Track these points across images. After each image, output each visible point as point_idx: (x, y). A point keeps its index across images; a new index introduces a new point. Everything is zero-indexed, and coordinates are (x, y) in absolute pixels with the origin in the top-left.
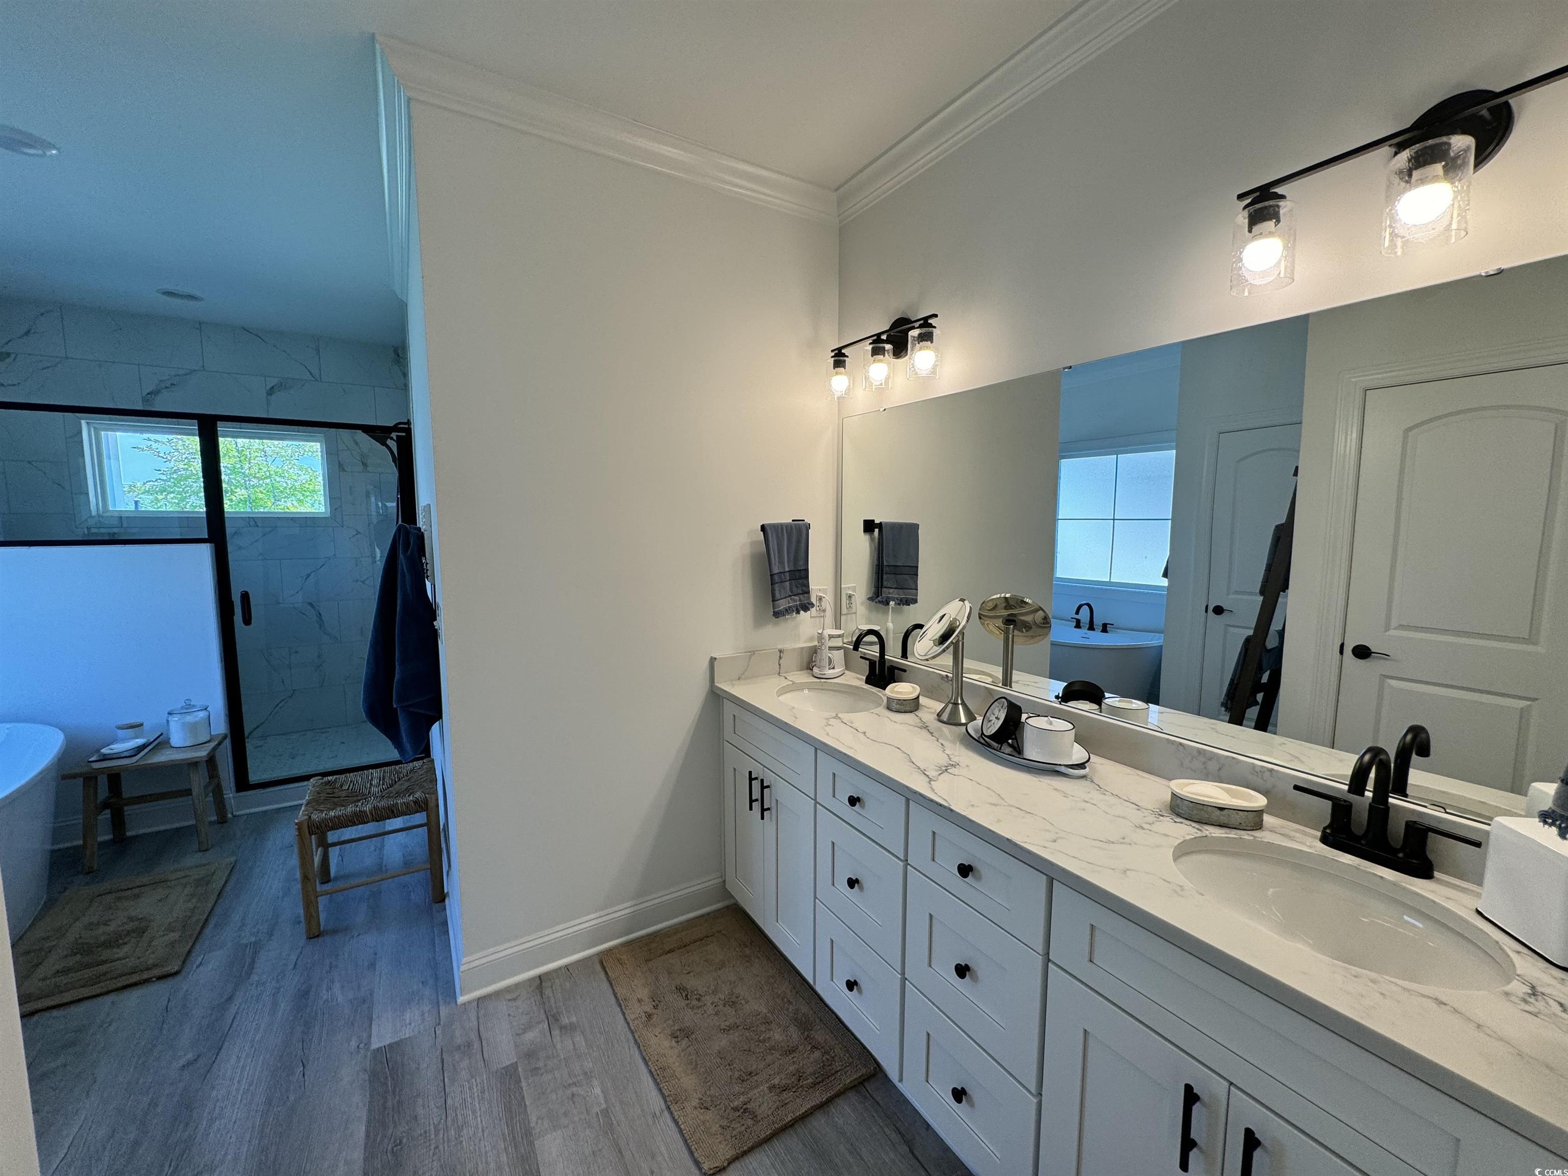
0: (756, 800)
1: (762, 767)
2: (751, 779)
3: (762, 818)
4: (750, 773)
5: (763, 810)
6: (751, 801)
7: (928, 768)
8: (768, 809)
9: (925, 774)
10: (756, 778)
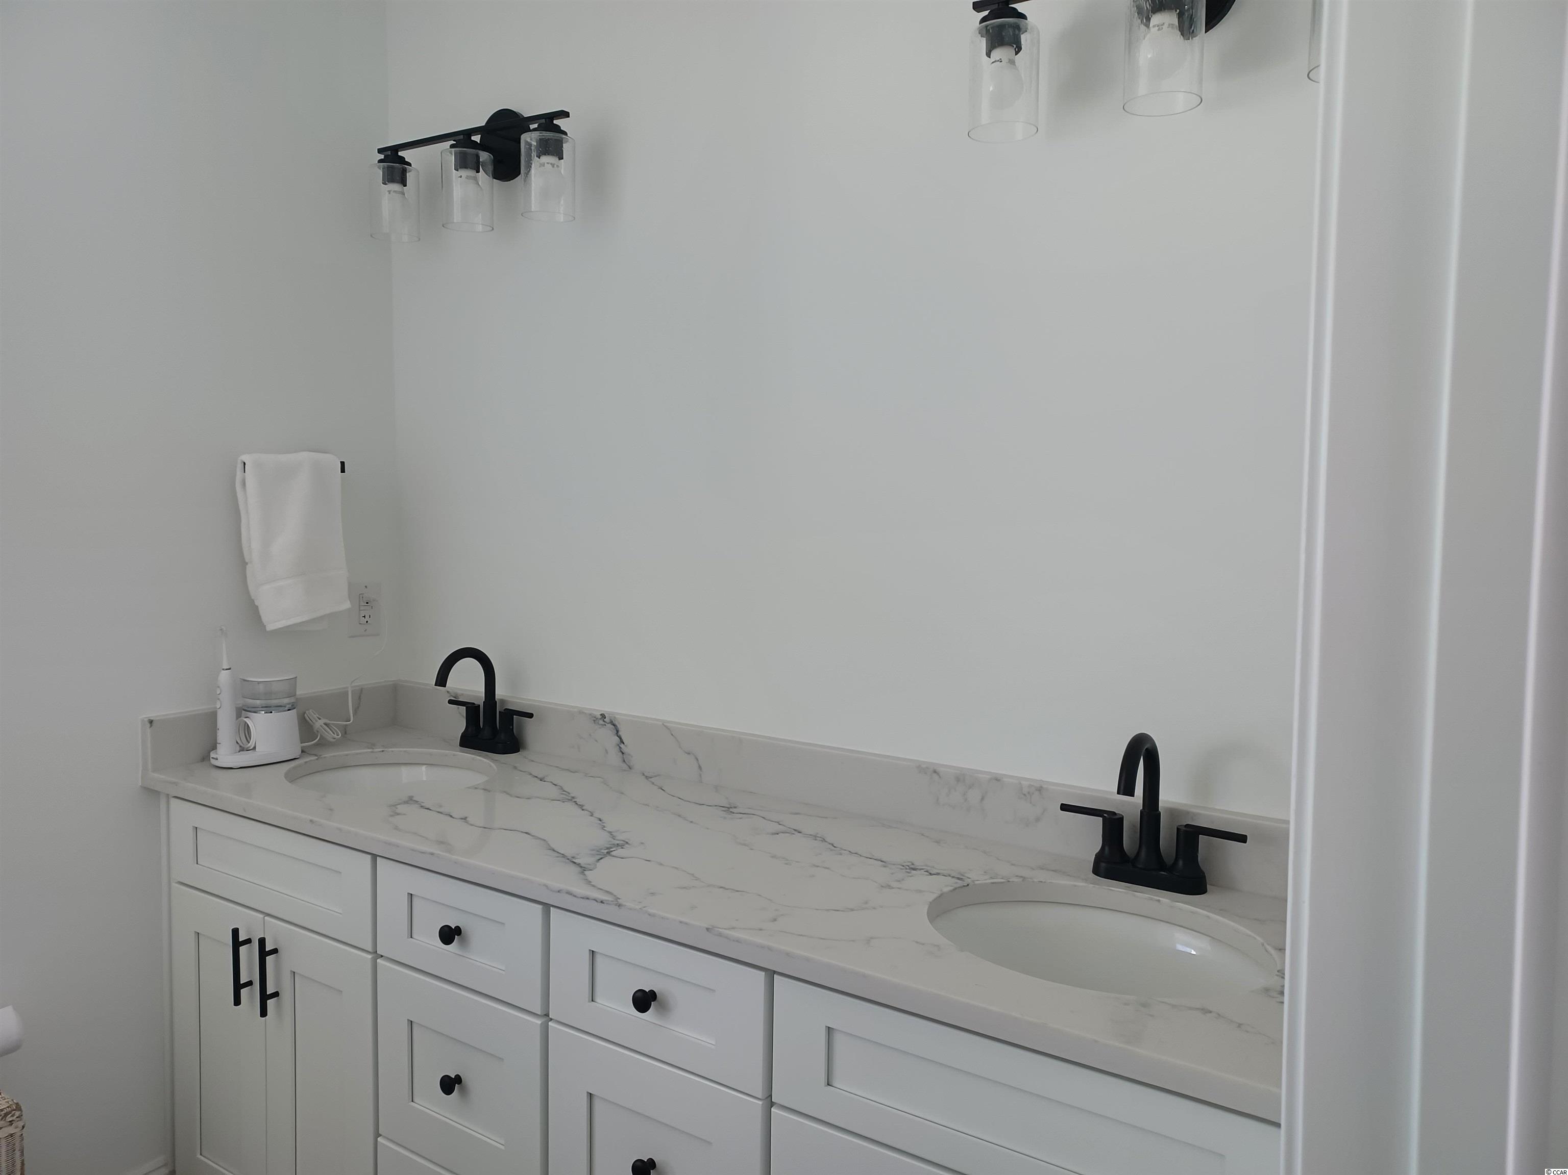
0: (249, 983)
1: (261, 916)
2: (237, 944)
3: (264, 1013)
4: (235, 932)
5: (264, 997)
6: (238, 987)
7: (578, 854)
8: (276, 994)
9: (575, 863)
10: (248, 941)
